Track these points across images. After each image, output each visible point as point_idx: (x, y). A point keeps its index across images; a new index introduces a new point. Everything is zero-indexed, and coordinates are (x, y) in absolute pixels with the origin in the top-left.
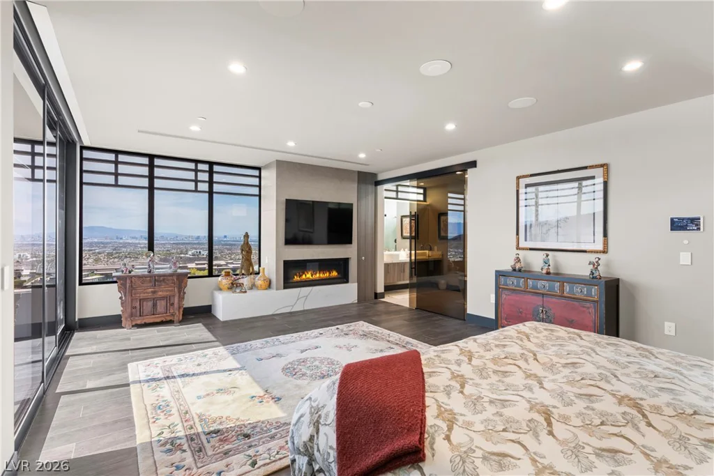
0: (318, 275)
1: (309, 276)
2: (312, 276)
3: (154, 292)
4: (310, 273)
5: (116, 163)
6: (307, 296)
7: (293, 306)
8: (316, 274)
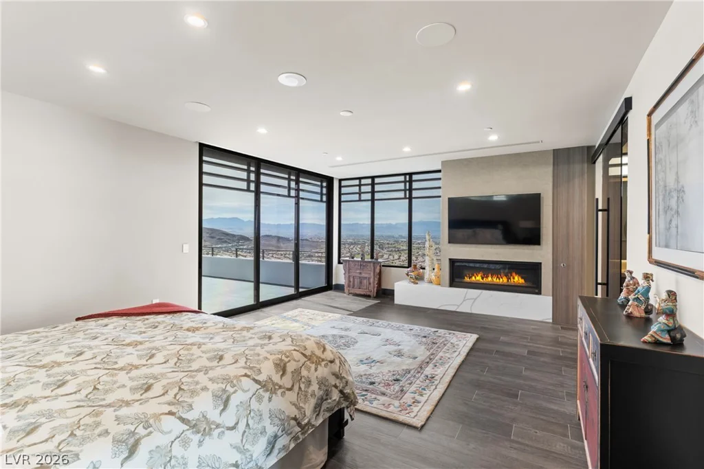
0: (490, 279)
1: (479, 278)
2: (483, 278)
3: (360, 273)
4: (480, 275)
5: (360, 185)
6: (475, 299)
7: (459, 306)
8: (487, 277)
